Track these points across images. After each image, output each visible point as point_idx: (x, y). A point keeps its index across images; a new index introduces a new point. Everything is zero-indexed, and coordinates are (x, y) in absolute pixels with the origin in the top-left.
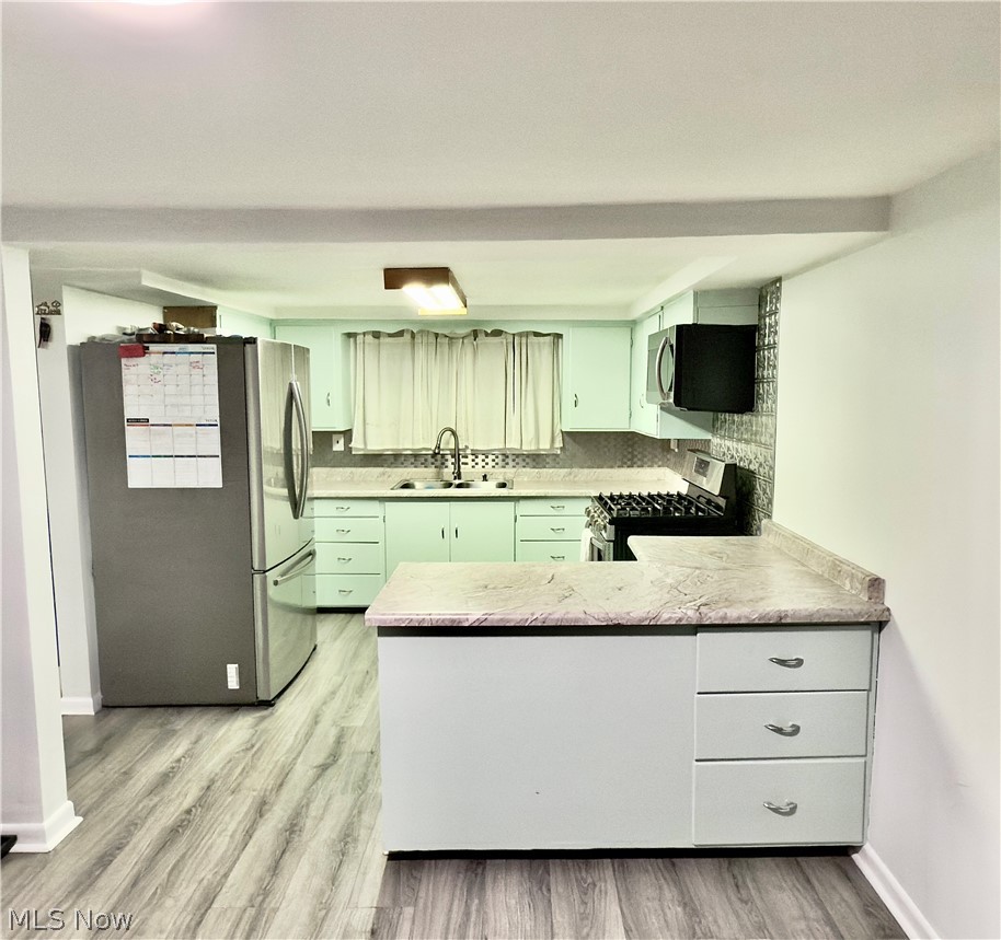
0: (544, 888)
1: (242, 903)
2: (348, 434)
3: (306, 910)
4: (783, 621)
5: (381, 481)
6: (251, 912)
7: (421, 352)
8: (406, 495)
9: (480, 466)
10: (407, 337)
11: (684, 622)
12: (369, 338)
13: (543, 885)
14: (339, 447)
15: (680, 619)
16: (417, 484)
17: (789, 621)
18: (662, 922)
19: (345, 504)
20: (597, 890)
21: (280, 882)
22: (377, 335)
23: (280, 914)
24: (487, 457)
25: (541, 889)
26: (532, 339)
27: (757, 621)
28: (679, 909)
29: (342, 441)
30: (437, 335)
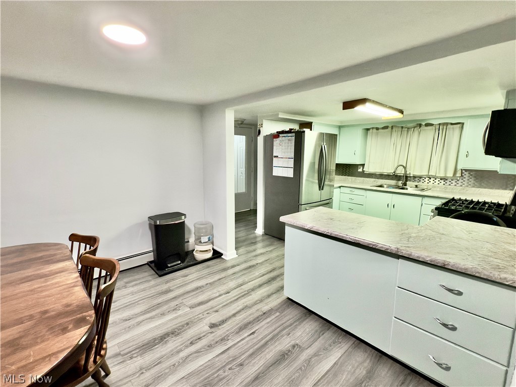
0: (321, 333)
1: (247, 289)
2: (363, 165)
3: (257, 299)
4: (446, 267)
5: (369, 183)
6: (246, 292)
7: (394, 134)
8: (379, 189)
9: (426, 182)
10: (390, 129)
11: (389, 251)
12: (375, 130)
13: (322, 332)
14: (360, 170)
15: (387, 249)
16: (385, 186)
17: (450, 267)
18: (353, 370)
19: (353, 190)
20: (340, 345)
21: (258, 290)
22: (377, 129)
23: (251, 296)
24: (436, 179)
25: (321, 332)
26: (449, 126)
27: (429, 262)
28: (365, 372)
29: (361, 168)
30: (402, 127)
